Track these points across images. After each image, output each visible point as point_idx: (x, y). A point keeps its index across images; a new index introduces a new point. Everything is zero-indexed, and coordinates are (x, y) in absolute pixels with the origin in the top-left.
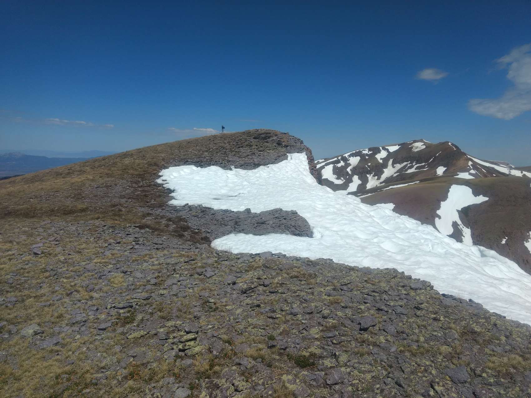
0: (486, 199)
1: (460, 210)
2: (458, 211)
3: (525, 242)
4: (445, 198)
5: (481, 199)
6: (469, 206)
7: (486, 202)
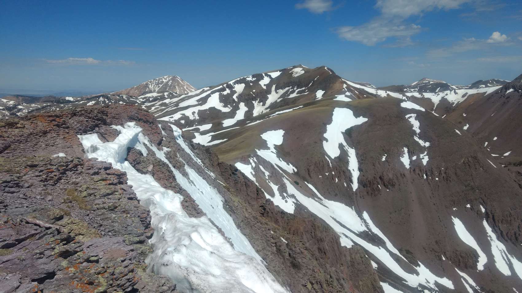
0: (366, 120)
1: (344, 132)
2: (342, 133)
3: (401, 158)
4: (330, 121)
5: (362, 120)
6: (352, 128)
7: (366, 122)
